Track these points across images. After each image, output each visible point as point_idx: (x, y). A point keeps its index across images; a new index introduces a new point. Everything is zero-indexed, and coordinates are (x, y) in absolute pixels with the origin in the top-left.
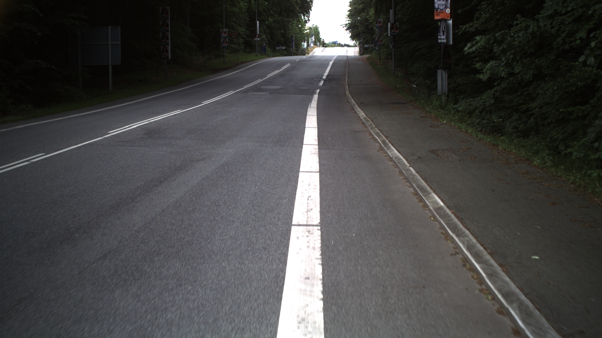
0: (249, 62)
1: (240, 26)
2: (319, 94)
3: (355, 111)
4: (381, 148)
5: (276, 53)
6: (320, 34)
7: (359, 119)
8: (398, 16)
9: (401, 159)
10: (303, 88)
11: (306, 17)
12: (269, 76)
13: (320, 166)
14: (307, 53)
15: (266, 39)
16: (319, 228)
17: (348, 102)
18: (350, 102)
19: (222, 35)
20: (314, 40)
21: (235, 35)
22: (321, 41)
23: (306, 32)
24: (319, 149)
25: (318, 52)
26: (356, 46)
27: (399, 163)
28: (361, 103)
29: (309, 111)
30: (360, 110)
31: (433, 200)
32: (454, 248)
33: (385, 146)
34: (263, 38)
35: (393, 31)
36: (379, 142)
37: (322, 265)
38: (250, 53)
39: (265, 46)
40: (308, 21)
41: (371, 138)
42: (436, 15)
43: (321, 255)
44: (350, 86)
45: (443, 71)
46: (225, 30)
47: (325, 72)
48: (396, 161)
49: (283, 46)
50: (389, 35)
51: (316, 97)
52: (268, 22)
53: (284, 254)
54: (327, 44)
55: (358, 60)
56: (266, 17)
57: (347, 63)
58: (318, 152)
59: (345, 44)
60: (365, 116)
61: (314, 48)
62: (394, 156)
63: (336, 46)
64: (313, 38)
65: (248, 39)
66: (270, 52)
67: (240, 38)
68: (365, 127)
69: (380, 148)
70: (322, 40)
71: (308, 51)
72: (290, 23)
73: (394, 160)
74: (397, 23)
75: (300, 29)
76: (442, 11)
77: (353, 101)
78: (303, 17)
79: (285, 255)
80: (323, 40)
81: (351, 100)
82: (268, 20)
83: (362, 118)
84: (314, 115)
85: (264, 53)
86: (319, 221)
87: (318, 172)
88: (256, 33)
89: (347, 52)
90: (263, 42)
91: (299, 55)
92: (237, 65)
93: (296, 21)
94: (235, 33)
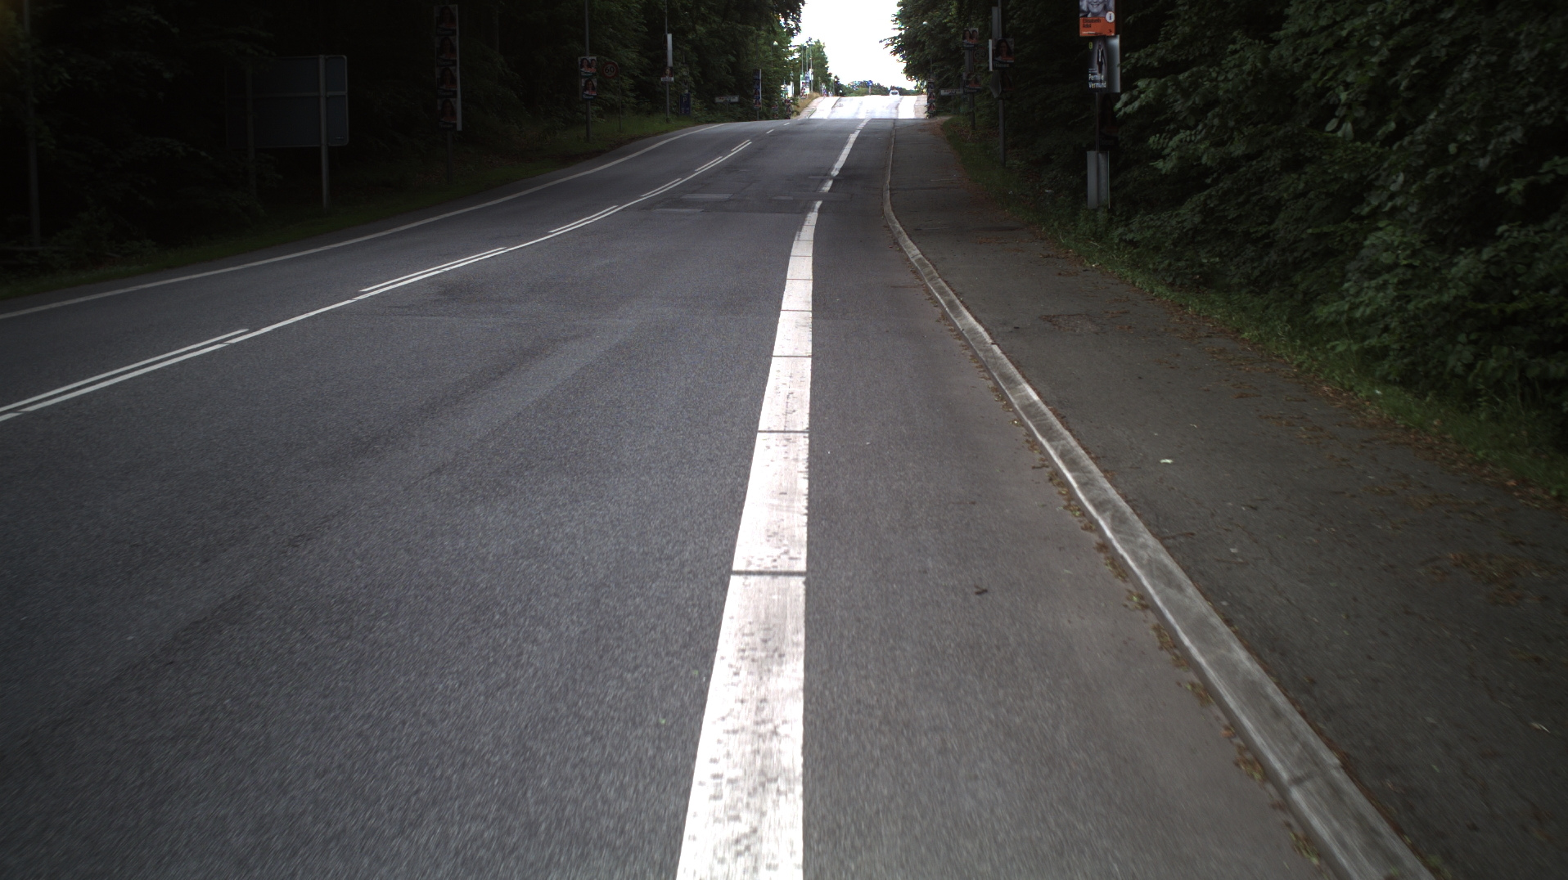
1: (626, 46)
2: (821, 211)
3: (901, 246)
4: (945, 317)
5: (716, 113)
6: (827, 62)
7: (908, 263)
8: (1012, 21)
9: (978, 333)
10: (783, 198)
11: (790, 21)
12: (699, 171)
13: (813, 347)
14: (795, 113)
15: (690, 79)
16: (807, 435)
17: (886, 228)
18: (892, 227)
19: (583, 70)
20: (811, 77)
21: (612, 69)
22: (830, 80)
23: (791, 58)
24: (813, 317)
25: (824, 109)
26: (922, 93)
28: (917, 230)
29: (796, 248)
30: (912, 244)
31: (1023, 394)
32: (1042, 460)
33: (952, 311)
34: (684, 76)
35: (999, 59)
36: (942, 305)
37: (809, 479)
38: (649, 113)
39: (688, 95)
40: (795, 31)
41: (928, 299)
42: (1084, 26)
43: (809, 467)
44: (896, 192)
45: (1100, 155)
46: (590, 58)
47: (836, 160)
48: (969, 337)
49: (734, 94)
51: (812, 218)
52: (694, 36)
53: (743, 466)
54: (846, 88)
55: (920, 130)
56: (690, 24)
57: (891, 137)
60: (921, 256)
61: (813, 99)
62: (966, 327)
63: (867, 94)
64: (810, 74)
65: (644, 78)
66: (701, 110)
67: (625, 76)
68: (918, 279)
69: (942, 315)
70: (832, 78)
71: (798, 107)
72: (750, 38)
73: (967, 335)
74: (1010, 40)
75: (777, 52)
76: (1097, 18)
77: (898, 225)
78: (782, 21)
79: (747, 468)
80: (836, 77)
81: (894, 223)
82: (695, 30)
83: (913, 260)
84: (808, 255)
85: (685, 114)
86: (807, 426)
87: (809, 357)
88: (666, 65)
89: (896, 108)
90: (683, 84)
91: (774, 119)
92: (620, 144)
93: (765, 31)
94: (613, 64)
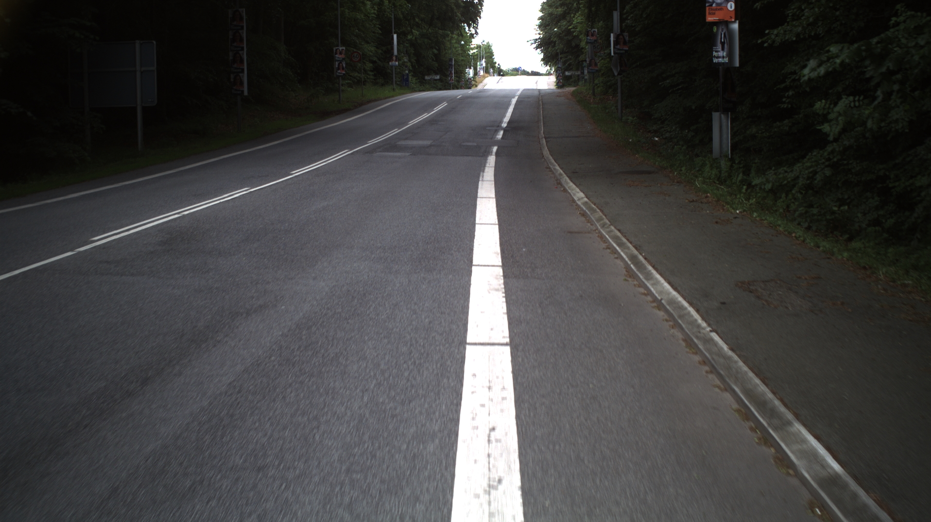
0: (381, 100)
1: (368, 43)
2: (497, 154)
3: (564, 187)
5: (425, 85)
6: (493, 55)
7: (574, 204)
8: (626, 21)
9: (682, 308)
10: (469, 144)
11: (471, 29)
12: (411, 123)
14: (474, 86)
15: (409, 64)
17: (548, 170)
18: (552, 169)
19: (337, 56)
20: (484, 65)
21: (357, 56)
22: (495, 67)
23: (472, 52)
25: (491, 84)
26: (551, 74)
27: (681, 317)
28: (574, 172)
29: (482, 188)
30: (574, 186)
33: (638, 270)
34: (405, 62)
35: (618, 47)
38: (383, 85)
39: (408, 74)
40: (475, 35)
41: (605, 247)
42: (710, 14)
44: (549, 139)
45: (722, 115)
46: (341, 48)
47: (504, 116)
48: (672, 311)
49: (436, 74)
50: (612, 54)
51: (492, 160)
52: (411, 37)
54: (505, 71)
55: (557, 96)
56: (409, 29)
58: (503, 286)
59: (532, 72)
60: (586, 199)
61: (485, 78)
63: (518, 75)
64: (483, 62)
65: (379, 63)
66: (416, 83)
67: (367, 61)
68: (588, 222)
69: (626, 271)
70: (497, 65)
71: (476, 82)
72: (447, 39)
73: (668, 307)
74: (626, 34)
75: (463, 48)
76: (721, 7)
77: (558, 168)
78: (467, 29)
80: (499, 65)
81: (554, 166)
82: (412, 33)
83: (579, 203)
84: (490, 198)
85: (405, 85)
89: (536, 83)
90: (404, 68)
91: (461, 89)
92: (361, 105)
93: (456, 35)
94: (359, 53)
